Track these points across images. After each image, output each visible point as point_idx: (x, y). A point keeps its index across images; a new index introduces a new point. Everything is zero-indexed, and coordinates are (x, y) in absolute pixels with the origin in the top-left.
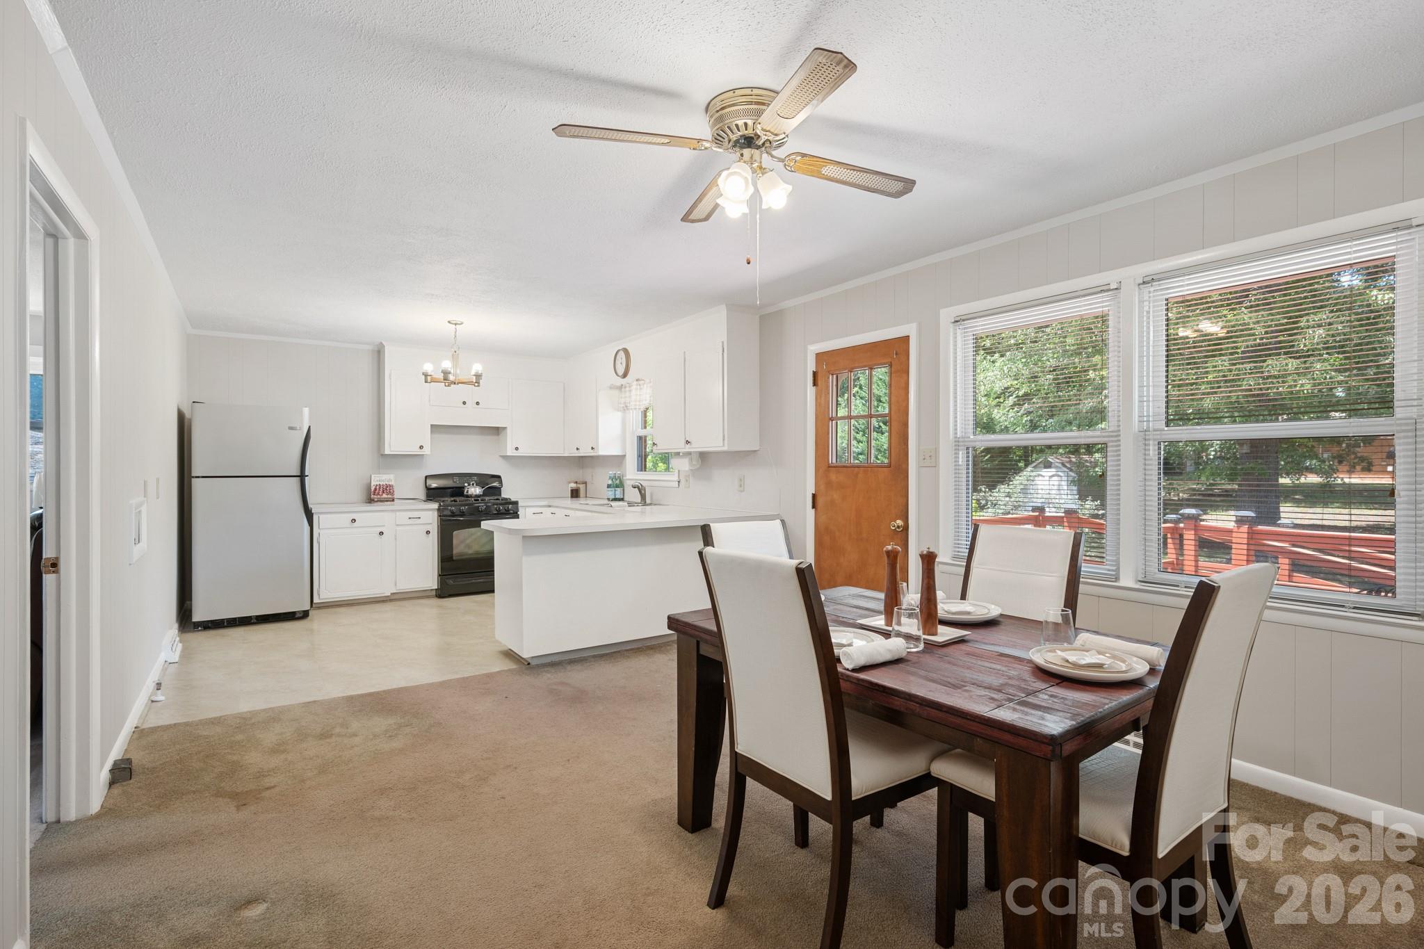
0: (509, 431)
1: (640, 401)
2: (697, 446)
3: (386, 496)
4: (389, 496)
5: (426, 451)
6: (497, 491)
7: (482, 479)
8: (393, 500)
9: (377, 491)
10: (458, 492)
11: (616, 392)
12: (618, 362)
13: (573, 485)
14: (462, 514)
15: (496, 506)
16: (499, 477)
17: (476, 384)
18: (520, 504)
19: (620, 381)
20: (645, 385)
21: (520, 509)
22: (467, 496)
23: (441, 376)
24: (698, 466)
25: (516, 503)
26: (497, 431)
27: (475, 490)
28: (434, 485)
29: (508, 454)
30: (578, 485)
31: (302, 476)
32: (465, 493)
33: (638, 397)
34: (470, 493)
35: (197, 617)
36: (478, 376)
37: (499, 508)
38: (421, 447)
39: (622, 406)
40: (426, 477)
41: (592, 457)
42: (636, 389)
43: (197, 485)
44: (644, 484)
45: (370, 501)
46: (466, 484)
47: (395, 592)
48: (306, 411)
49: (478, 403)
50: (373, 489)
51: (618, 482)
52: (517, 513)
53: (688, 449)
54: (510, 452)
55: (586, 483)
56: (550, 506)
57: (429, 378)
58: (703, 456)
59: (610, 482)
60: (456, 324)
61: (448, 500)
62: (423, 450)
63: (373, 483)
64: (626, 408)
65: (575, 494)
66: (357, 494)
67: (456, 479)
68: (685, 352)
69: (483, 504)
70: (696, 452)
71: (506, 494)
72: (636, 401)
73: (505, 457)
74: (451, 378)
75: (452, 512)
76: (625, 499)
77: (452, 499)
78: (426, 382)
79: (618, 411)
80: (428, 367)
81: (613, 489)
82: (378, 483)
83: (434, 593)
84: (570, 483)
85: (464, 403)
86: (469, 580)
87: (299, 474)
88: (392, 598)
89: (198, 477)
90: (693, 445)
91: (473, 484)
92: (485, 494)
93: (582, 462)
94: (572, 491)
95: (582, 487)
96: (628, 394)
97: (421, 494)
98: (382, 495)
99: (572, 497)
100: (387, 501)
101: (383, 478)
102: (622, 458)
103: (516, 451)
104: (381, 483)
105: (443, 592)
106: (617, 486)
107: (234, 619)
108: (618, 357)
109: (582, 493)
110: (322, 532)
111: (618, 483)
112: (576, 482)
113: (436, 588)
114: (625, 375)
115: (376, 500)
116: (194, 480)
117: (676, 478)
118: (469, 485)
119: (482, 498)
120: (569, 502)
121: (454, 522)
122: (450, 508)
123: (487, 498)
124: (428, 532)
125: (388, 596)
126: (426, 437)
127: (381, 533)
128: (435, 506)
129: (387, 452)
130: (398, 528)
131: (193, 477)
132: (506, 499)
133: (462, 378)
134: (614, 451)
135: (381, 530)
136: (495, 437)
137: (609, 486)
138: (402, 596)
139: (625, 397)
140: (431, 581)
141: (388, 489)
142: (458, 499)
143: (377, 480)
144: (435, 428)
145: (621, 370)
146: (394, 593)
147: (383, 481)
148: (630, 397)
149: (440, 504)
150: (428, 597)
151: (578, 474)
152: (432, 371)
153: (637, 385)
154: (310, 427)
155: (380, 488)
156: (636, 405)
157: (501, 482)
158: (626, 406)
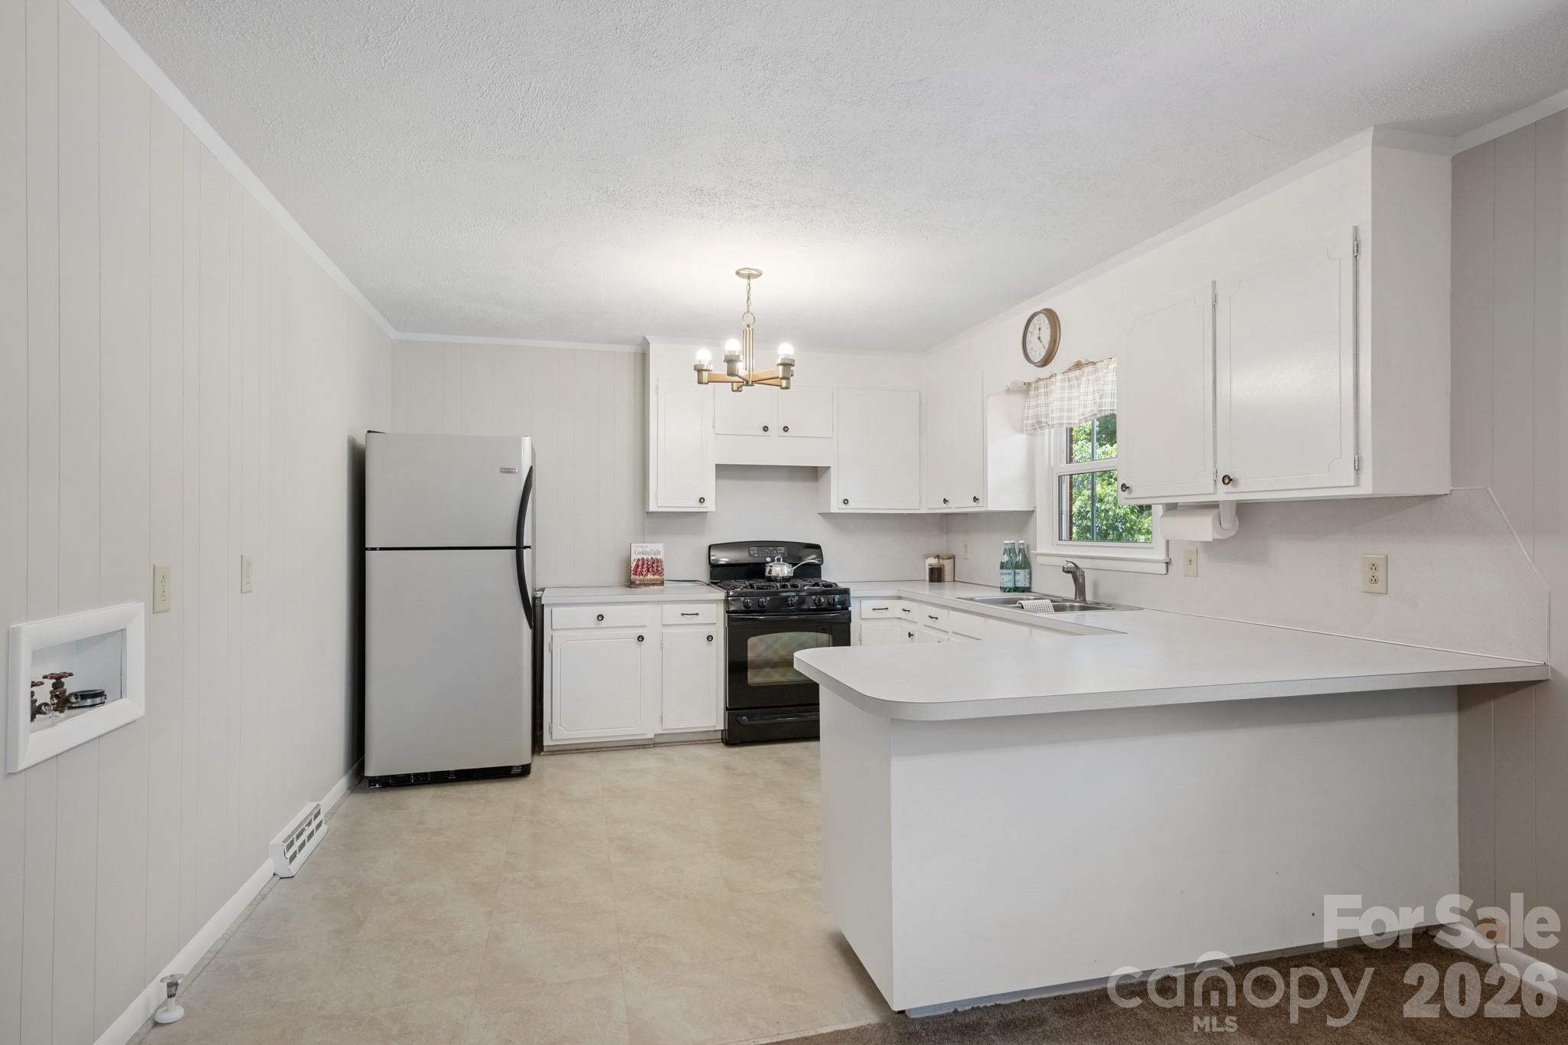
0: (833, 471)
1: (1069, 410)
2: (1249, 489)
3: (652, 577)
4: (656, 577)
5: (710, 506)
6: (814, 570)
7: (794, 552)
8: (662, 583)
9: (639, 570)
10: (754, 571)
11: (1017, 399)
12: (1032, 339)
13: (933, 561)
14: (762, 610)
15: (814, 597)
16: (818, 547)
17: (784, 383)
18: (852, 594)
19: (1032, 373)
20: (1084, 379)
21: (852, 602)
22: (770, 579)
23: (722, 370)
24: (1233, 533)
25: (846, 592)
26: (814, 473)
27: (781, 570)
28: (723, 560)
29: (832, 511)
30: (941, 562)
31: (519, 548)
32: (767, 574)
33: (1066, 403)
34: (774, 574)
35: (370, 772)
36: (787, 365)
37: (820, 600)
38: (702, 500)
39: (1030, 422)
40: (710, 547)
41: (976, 515)
42: (1062, 388)
43: (374, 561)
44: (1081, 564)
45: (631, 584)
46: (768, 559)
47: (660, 733)
48: (527, 442)
49: (786, 429)
50: (633, 565)
51: (1020, 558)
52: (847, 609)
53: (1224, 494)
54: (836, 507)
55: (953, 558)
56: (900, 598)
57: (705, 374)
58: (1244, 510)
59: (1006, 558)
60: (749, 277)
61: (741, 586)
62: (705, 504)
63: (634, 557)
64: (1038, 425)
65: (936, 575)
66: (613, 573)
67: (754, 550)
68: (1214, 283)
69: (793, 594)
70: (1231, 501)
71: (828, 575)
72: (1062, 410)
73: (828, 516)
74: (741, 368)
75: (746, 606)
76: (1033, 590)
77: (747, 583)
78: (700, 382)
79: (1022, 432)
80: (704, 356)
81: (1011, 571)
82: (640, 557)
83: (719, 736)
84: (927, 557)
85: (766, 429)
86: (771, 719)
87: (514, 545)
88: (658, 740)
89: (375, 549)
90: (1242, 487)
91: (779, 560)
92: (797, 575)
93: (946, 522)
94: (932, 570)
95: (947, 564)
96: (1042, 400)
97: (703, 573)
98: (646, 575)
99: (932, 580)
100: (653, 585)
101: (648, 549)
102: (1023, 519)
103: (844, 506)
104: (645, 557)
105: (736, 735)
106: (1017, 566)
107: (425, 774)
108: (1030, 329)
109: (948, 574)
110: (556, 634)
111: (1020, 561)
112: (938, 557)
113: (723, 729)
114: (1046, 361)
115: (638, 582)
116: (367, 552)
117: (1162, 557)
118: (773, 561)
119: (793, 582)
120: (926, 590)
121: (750, 622)
122: (742, 599)
123: (800, 583)
124: (710, 638)
125: (651, 739)
126: (708, 485)
127: (641, 638)
128: (720, 594)
129: (652, 508)
130: (666, 630)
131: (367, 549)
132: (829, 585)
133: (760, 372)
134: (1013, 502)
135: (640, 632)
136: (809, 485)
137: (1003, 566)
138: (671, 739)
139: (1037, 406)
140: (715, 719)
141: (653, 566)
142: (756, 583)
143: (642, 550)
144: (724, 471)
145: (1038, 351)
146: (658, 735)
147: (648, 553)
148: (1047, 405)
149: (728, 593)
150: (709, 742)
151: (939, 543)
152: (710, 363)
153: (1063, 380)
154: (531, 467)
155: (643, 564)
156: (1061, 418)
157: (820, 556)
158: (1039, 422)
